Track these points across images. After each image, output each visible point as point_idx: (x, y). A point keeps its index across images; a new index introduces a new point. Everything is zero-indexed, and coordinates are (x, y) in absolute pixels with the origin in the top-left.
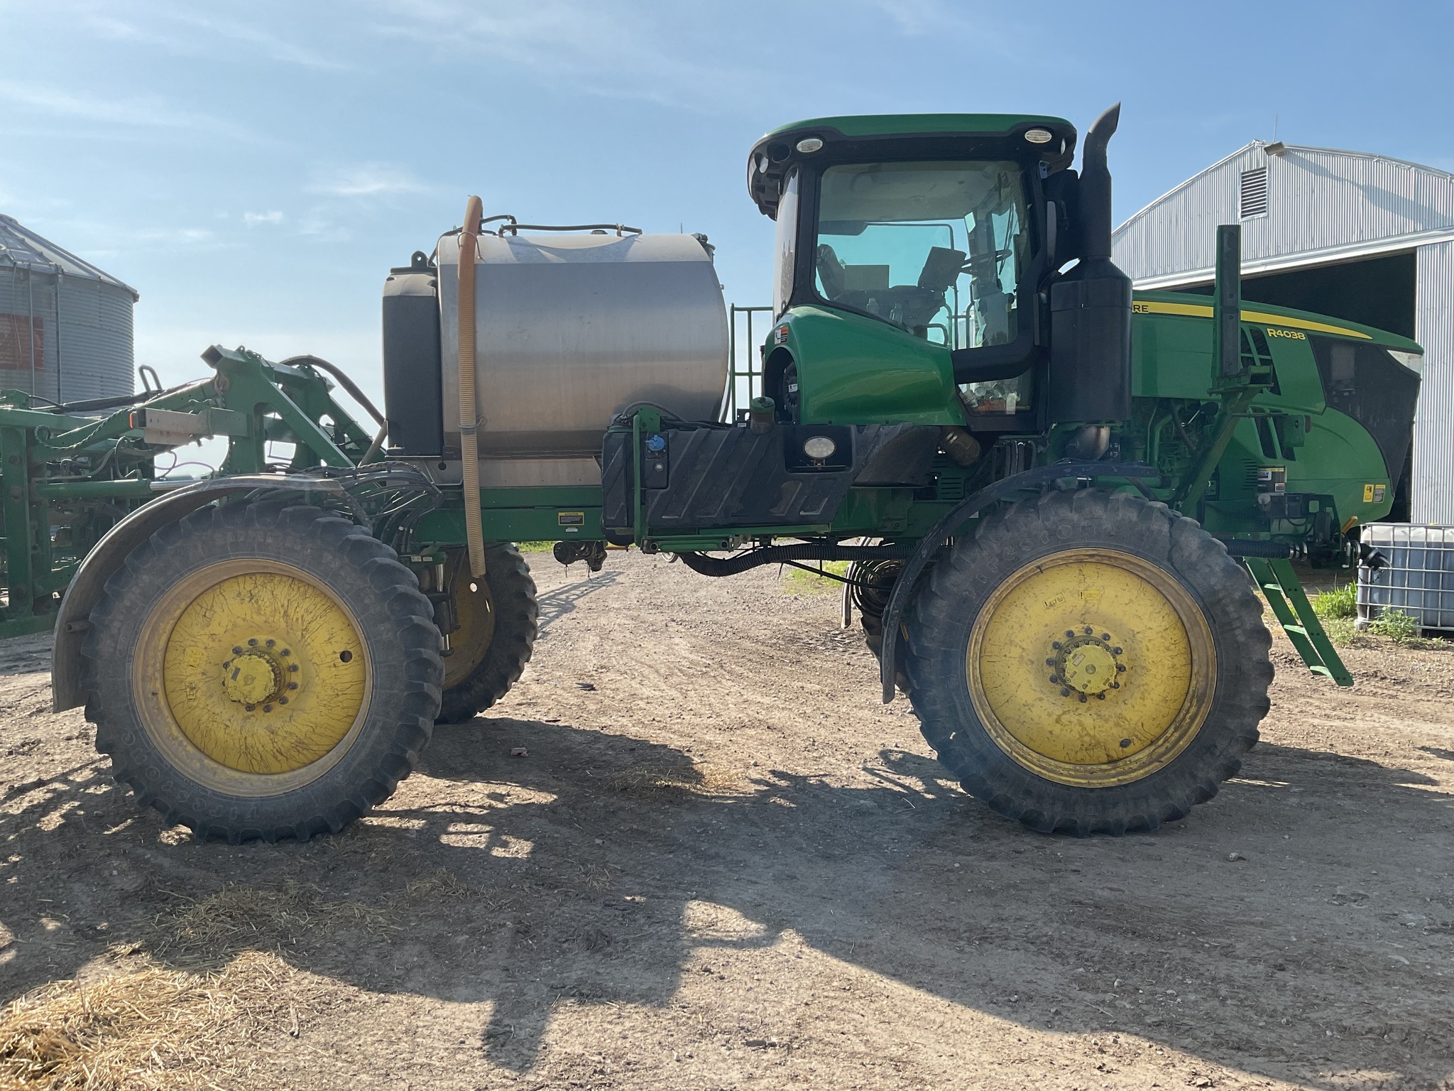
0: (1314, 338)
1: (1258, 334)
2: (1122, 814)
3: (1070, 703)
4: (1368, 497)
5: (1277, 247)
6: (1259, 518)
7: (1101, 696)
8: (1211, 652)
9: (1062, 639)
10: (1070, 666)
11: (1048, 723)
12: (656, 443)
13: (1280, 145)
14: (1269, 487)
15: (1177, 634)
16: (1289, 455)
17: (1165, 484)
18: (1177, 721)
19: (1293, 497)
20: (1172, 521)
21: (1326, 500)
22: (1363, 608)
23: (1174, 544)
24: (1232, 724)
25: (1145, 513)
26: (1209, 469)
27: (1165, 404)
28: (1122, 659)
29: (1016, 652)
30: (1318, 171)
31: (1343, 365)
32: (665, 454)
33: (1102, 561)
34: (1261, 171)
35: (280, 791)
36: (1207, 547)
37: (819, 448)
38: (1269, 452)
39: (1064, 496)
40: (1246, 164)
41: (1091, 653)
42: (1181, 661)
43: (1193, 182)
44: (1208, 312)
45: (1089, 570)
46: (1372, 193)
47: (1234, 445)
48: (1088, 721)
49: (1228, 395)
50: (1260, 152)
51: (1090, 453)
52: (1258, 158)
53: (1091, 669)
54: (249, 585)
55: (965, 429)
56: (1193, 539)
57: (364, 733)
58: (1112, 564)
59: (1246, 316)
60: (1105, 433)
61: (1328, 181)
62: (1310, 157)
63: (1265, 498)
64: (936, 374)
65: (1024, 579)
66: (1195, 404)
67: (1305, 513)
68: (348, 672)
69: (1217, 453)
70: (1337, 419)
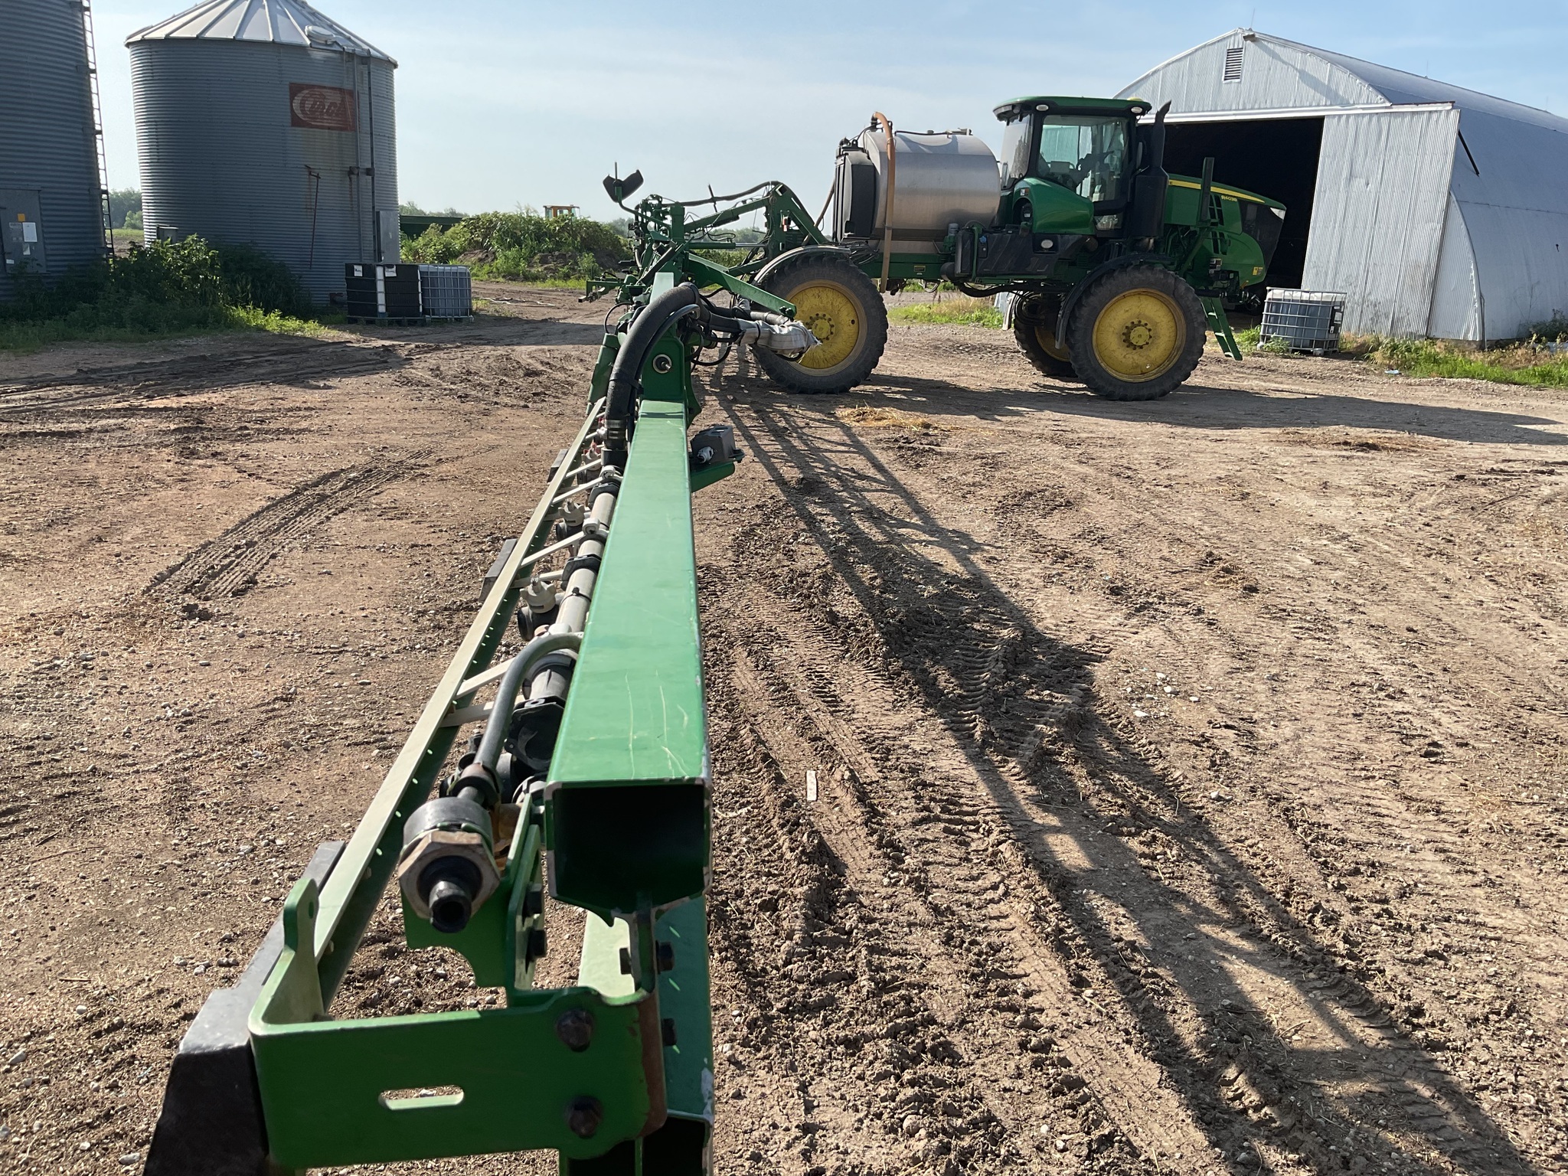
0: (1240, 200)
1: (1217, 196)
2: (1145, 392)
3: (1130, 350)
4: (1255, 272)
5: (1244, 104)
6: (1210, 280)
7: (1141, 347)
8: (1185, 330)
9: (1129, 325)
10: (1132, 335)
11: (1120, 357)
12: (983, 239)
13: (1253, 36)
14: (1214, 267)
15: (1172, 324)
16: (1224, 253)
17: (1172, 264)
18: (1169, 358)
19: (1222, 271)
20: (1176, 279)
21: (1236, 273)
22: (1263, 337)
23: (1176, 288)
24: (1189, 358)
25: (1167, 275)
26: (1191, 257)
27: (1175, 227)
28: (1151, 333)
29: (1111, 329)
30: (1275, 56)
31: (1252, 213)
32: (986, 244)
33: (1146, 294)
34: (1240, 50)
35: (827, 374)
36: (1187, 289)
37: (1047, 244)
38: (1216, 251)
39: (1137, 267)
40: (1231, 44)
41: (1140, 330)
42: (1173, 334)
43: (1196, 50)
44: (1199, 187)
45: (1143, 297)
46: (1303, 75)
47: (1203, 247)
48: (1136, 357)
49: (1202, 229)
50: (1240, 37)
51: (1145, 249)
52: (1239, 42)
53: (1140, 336)
54: (816, 291)
55: (1094, 236)
56: (1183, 286)
57: (863, 352)
58: (1152, 295)
59: (1213, 189)
60: (1152, 241)
61: (1280, 63)
62: (1270, 46)
63: (1212, 271)
64: (1086, 212)
65: (1118, 300)
66: (1188, 228)
67: (1228, 279)
68: (854, 328)
69: (1195, 251)
70: (1246, 237)
